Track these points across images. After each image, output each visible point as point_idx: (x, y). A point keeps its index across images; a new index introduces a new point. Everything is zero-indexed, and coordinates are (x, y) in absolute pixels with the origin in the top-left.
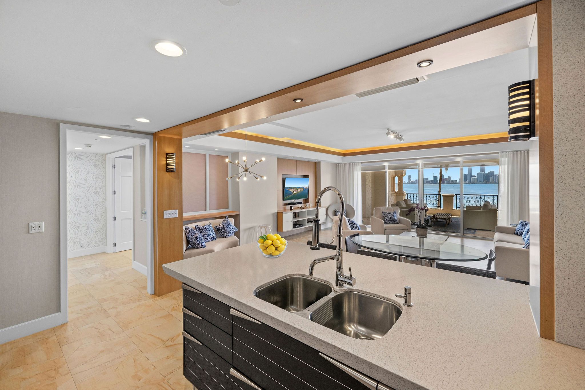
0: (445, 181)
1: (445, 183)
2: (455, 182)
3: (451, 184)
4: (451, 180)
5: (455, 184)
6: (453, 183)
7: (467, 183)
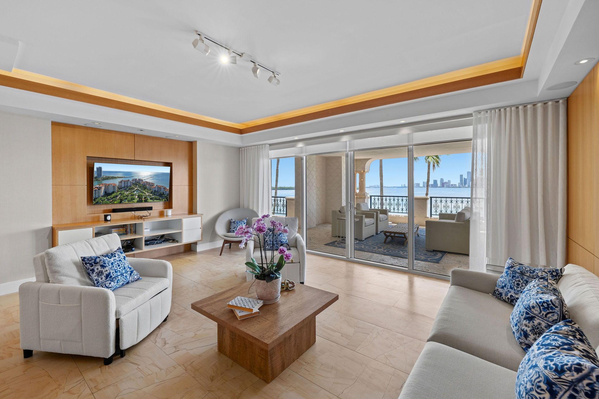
0: (445, 185)
1: (445, 186)
2: (454, 186)
3: (450, 187)
4: (451, 184)
5: (455, 187)
6: (452, 187)
7: (466, 187)
